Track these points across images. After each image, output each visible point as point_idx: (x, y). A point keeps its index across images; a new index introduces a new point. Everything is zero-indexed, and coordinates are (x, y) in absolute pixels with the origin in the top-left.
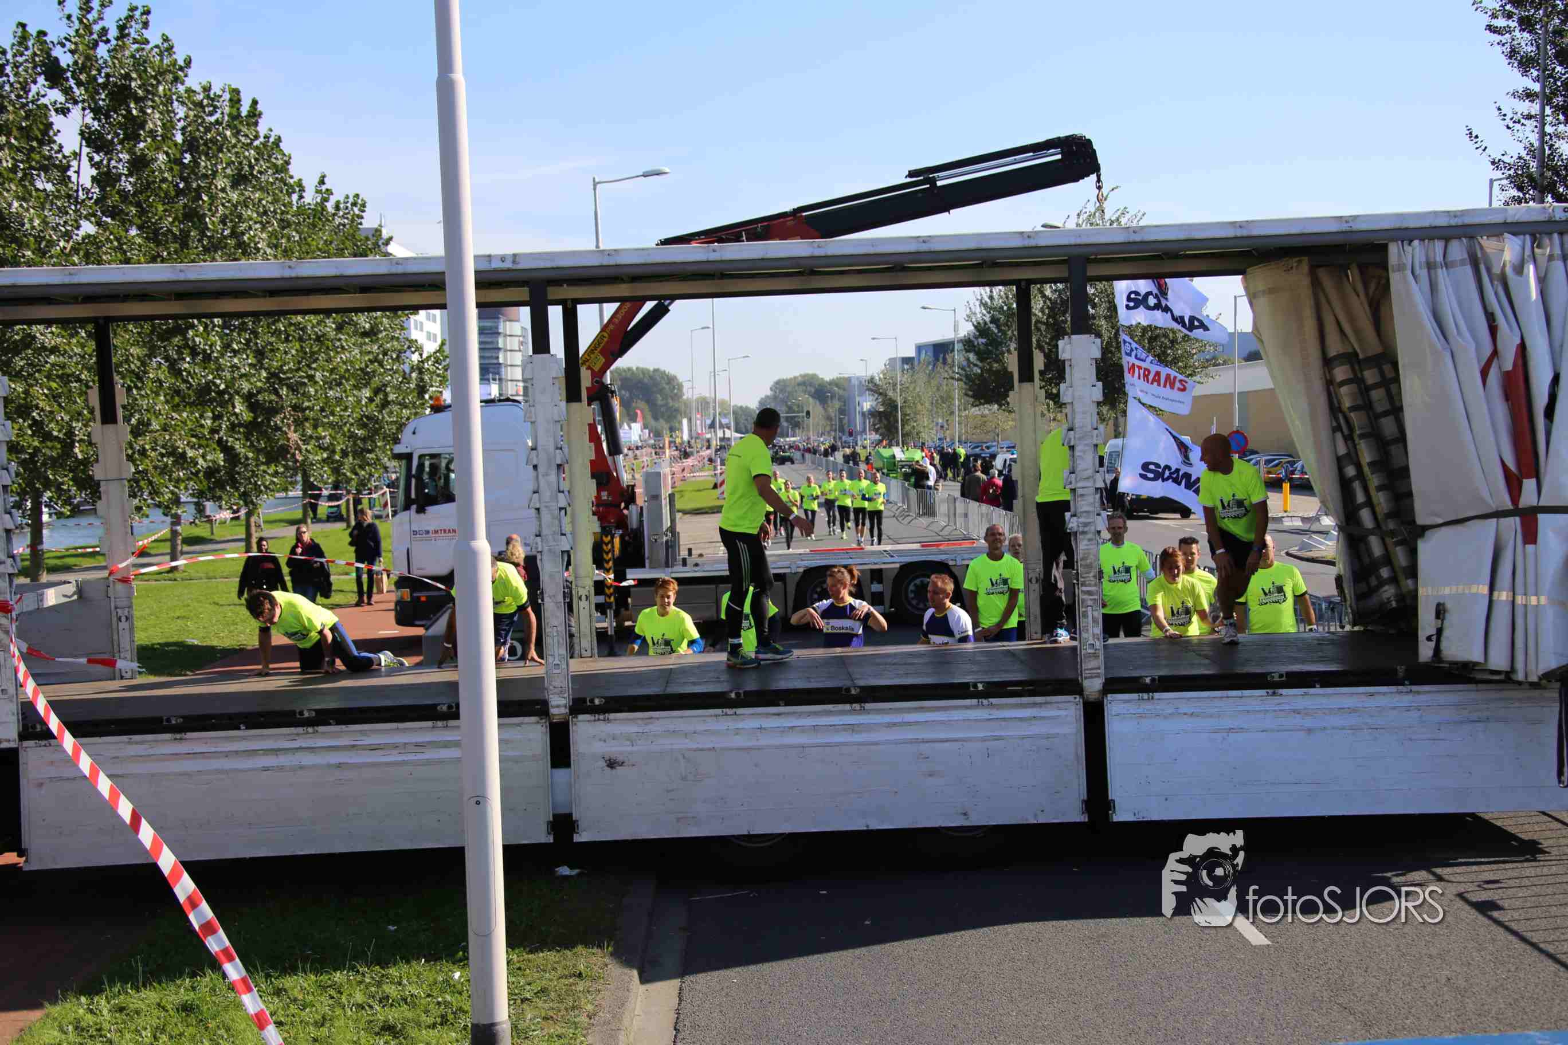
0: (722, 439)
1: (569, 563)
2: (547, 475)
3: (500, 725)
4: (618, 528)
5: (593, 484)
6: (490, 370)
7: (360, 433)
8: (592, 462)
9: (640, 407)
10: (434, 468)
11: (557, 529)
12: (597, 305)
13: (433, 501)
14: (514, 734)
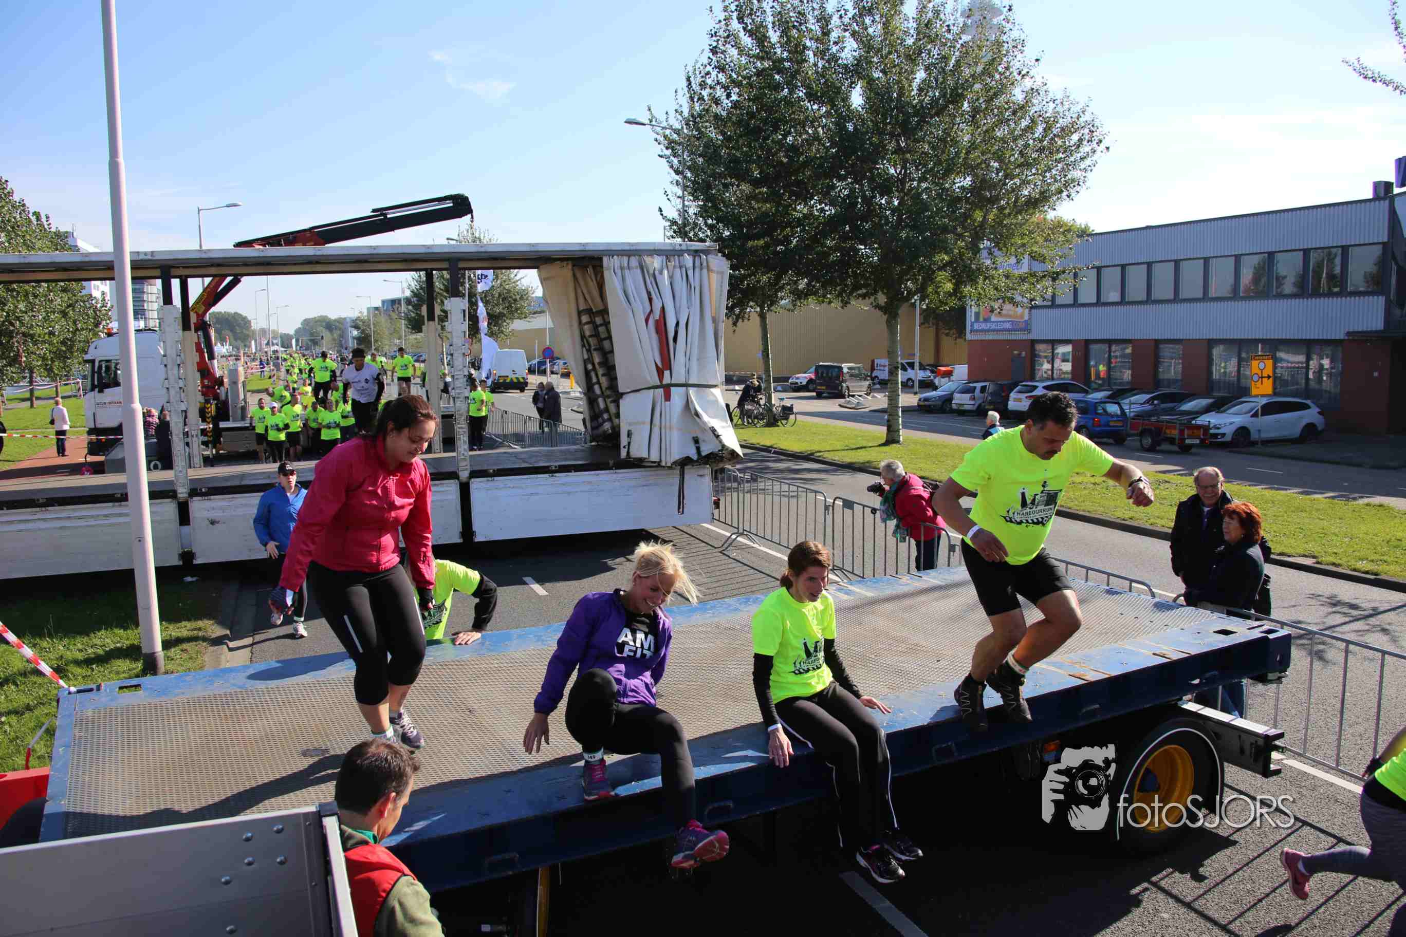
0: (276, 352)
1: (186, 417)
2: (172, 369)
3: (150, 504)
4: (214, 400)
5: (198, 375)
6: (139, 313)
7: (64, 349)
8: (198, 363)
9: (227, 332)
10: (108, 368)
11: (178, 399)
12: (200, 279)
13: (108, 386)
14: (158, 509)
